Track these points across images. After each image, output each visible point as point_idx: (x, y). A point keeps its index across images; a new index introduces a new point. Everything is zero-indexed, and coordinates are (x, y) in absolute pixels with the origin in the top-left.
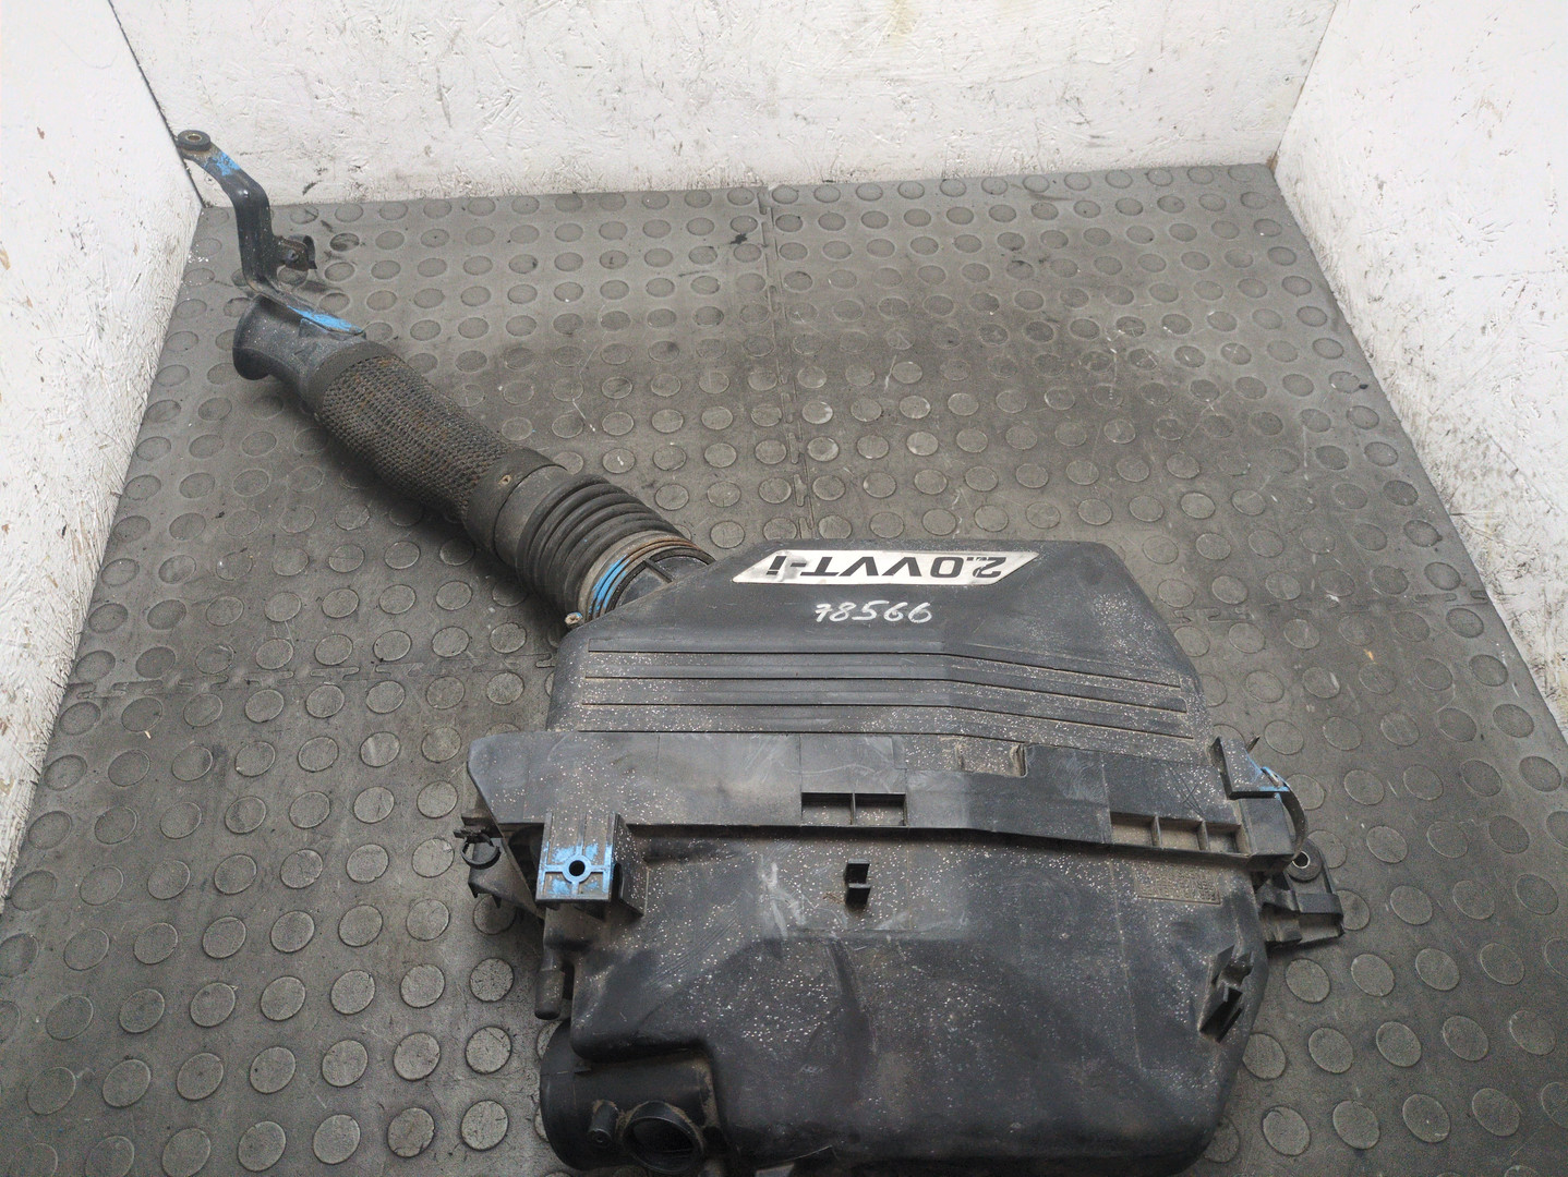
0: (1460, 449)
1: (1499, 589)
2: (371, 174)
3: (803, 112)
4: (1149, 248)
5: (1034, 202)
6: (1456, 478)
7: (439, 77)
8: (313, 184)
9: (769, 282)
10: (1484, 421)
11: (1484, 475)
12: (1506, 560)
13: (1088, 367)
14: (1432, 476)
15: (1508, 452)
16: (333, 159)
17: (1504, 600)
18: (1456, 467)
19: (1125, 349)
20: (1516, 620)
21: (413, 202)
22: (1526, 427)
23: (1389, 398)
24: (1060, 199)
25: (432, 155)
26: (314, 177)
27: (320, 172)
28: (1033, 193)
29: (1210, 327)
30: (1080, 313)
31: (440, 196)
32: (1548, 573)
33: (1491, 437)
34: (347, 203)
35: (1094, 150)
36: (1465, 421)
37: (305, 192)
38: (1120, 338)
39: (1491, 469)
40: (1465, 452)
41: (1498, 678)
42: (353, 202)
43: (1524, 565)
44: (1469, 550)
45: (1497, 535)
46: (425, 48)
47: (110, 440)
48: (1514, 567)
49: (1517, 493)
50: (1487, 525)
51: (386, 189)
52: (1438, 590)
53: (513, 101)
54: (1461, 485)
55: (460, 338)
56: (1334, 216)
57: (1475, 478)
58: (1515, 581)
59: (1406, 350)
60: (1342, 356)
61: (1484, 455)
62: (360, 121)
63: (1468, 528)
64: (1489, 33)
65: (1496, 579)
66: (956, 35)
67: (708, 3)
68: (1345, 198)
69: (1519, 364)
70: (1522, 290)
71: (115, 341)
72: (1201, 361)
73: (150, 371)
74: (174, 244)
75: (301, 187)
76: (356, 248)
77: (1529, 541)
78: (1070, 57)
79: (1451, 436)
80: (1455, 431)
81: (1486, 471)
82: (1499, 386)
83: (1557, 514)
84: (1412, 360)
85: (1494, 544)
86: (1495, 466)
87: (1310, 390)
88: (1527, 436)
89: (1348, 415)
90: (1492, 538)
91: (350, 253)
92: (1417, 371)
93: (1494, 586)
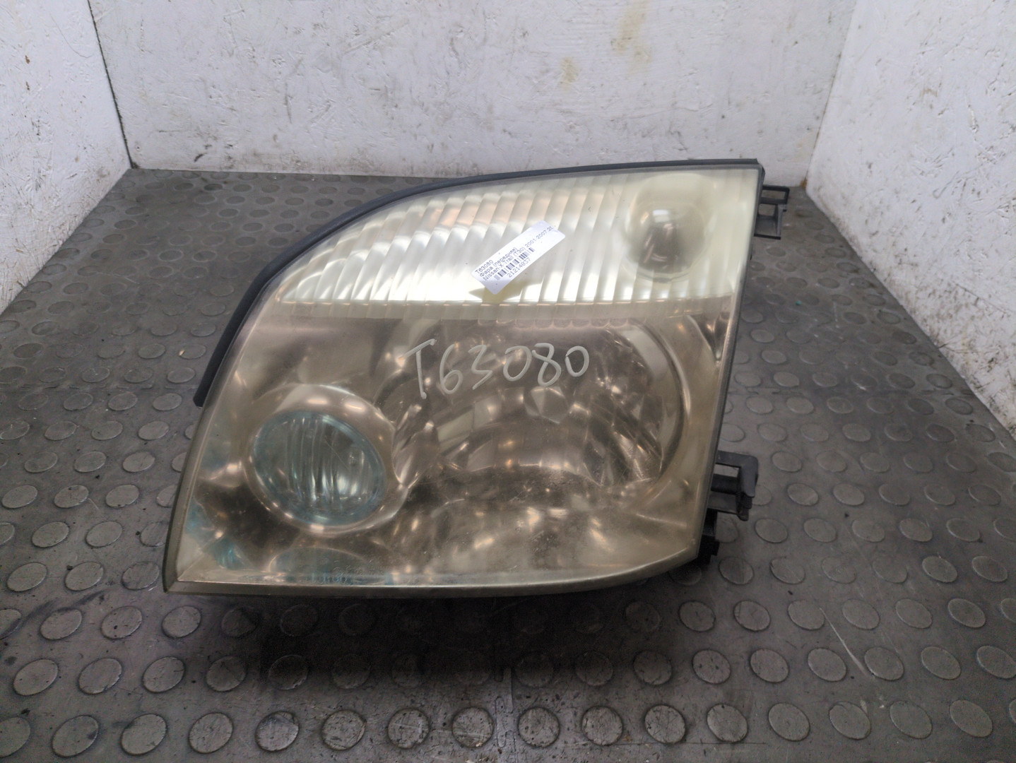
0: (939, 302)
1: (978, 384)
2: (238, 150)
3: (509, 129)
6: (939, 322)
8: (200, 156)
10: (952, 276)
11: (957, 311)
12: (980, 362)
14: (923, 328)
15: (970, 289)
16: (215, 139)
17: (982, 390)
18: (938, 315)
20: (992, 400)
22: (979, 268)
23: (889, 289)
25: (277, 141)
26: (202, 150)
27: (207, 147)
31: (280, 169)
32: (1010, 358)
33: (957, 285)
36: (940, 281)
37: (195, 160)
39: (961, 305)
40: (942, 302)
41: (989, 438)
42: (225, 170)
43: (992, 360)
44: (955, 365)
45: (971, 347)
46: (280, 70)
47: (26, 251)
48: (986, 364)
49: (980, 314)
50: (963, 344)
51: (247, 162)
52: (937, 389)
53: (331, 108)
54: (943, 326)
55: (274, 231)
56: (844, 198)
57: (951, 316)
58: (988, 374)
59: (896, 256)
60: (856, 271)
61: (955, 298)
62: (235, 115)
63: (951, 352)
64: (923, 53)
65: (975, 379)
66: (602, 85)
67: (452, 53)
68: (849, 183)
69: (969, 231)
70: (965, 185)
71: (47, 198)
72: (763, 268)
73: (68, 230)
74: (105, 173)
75: (194, 157)
76: (220, 190)
77: (993, 342)
78: (673, 105)
79: (932, 296)
80: (934, 292)
81: (958, 309)
82: (958, 251)
83: (1009, 316)
84: (901, 260)
85: (970, 355)
86: (964, 302)
87: (837, 286)
88: (982, 274)
89: (864, 298)
90: (968, 351)
91: (215, 192)
92: (905, 265)
93: (975, 384)
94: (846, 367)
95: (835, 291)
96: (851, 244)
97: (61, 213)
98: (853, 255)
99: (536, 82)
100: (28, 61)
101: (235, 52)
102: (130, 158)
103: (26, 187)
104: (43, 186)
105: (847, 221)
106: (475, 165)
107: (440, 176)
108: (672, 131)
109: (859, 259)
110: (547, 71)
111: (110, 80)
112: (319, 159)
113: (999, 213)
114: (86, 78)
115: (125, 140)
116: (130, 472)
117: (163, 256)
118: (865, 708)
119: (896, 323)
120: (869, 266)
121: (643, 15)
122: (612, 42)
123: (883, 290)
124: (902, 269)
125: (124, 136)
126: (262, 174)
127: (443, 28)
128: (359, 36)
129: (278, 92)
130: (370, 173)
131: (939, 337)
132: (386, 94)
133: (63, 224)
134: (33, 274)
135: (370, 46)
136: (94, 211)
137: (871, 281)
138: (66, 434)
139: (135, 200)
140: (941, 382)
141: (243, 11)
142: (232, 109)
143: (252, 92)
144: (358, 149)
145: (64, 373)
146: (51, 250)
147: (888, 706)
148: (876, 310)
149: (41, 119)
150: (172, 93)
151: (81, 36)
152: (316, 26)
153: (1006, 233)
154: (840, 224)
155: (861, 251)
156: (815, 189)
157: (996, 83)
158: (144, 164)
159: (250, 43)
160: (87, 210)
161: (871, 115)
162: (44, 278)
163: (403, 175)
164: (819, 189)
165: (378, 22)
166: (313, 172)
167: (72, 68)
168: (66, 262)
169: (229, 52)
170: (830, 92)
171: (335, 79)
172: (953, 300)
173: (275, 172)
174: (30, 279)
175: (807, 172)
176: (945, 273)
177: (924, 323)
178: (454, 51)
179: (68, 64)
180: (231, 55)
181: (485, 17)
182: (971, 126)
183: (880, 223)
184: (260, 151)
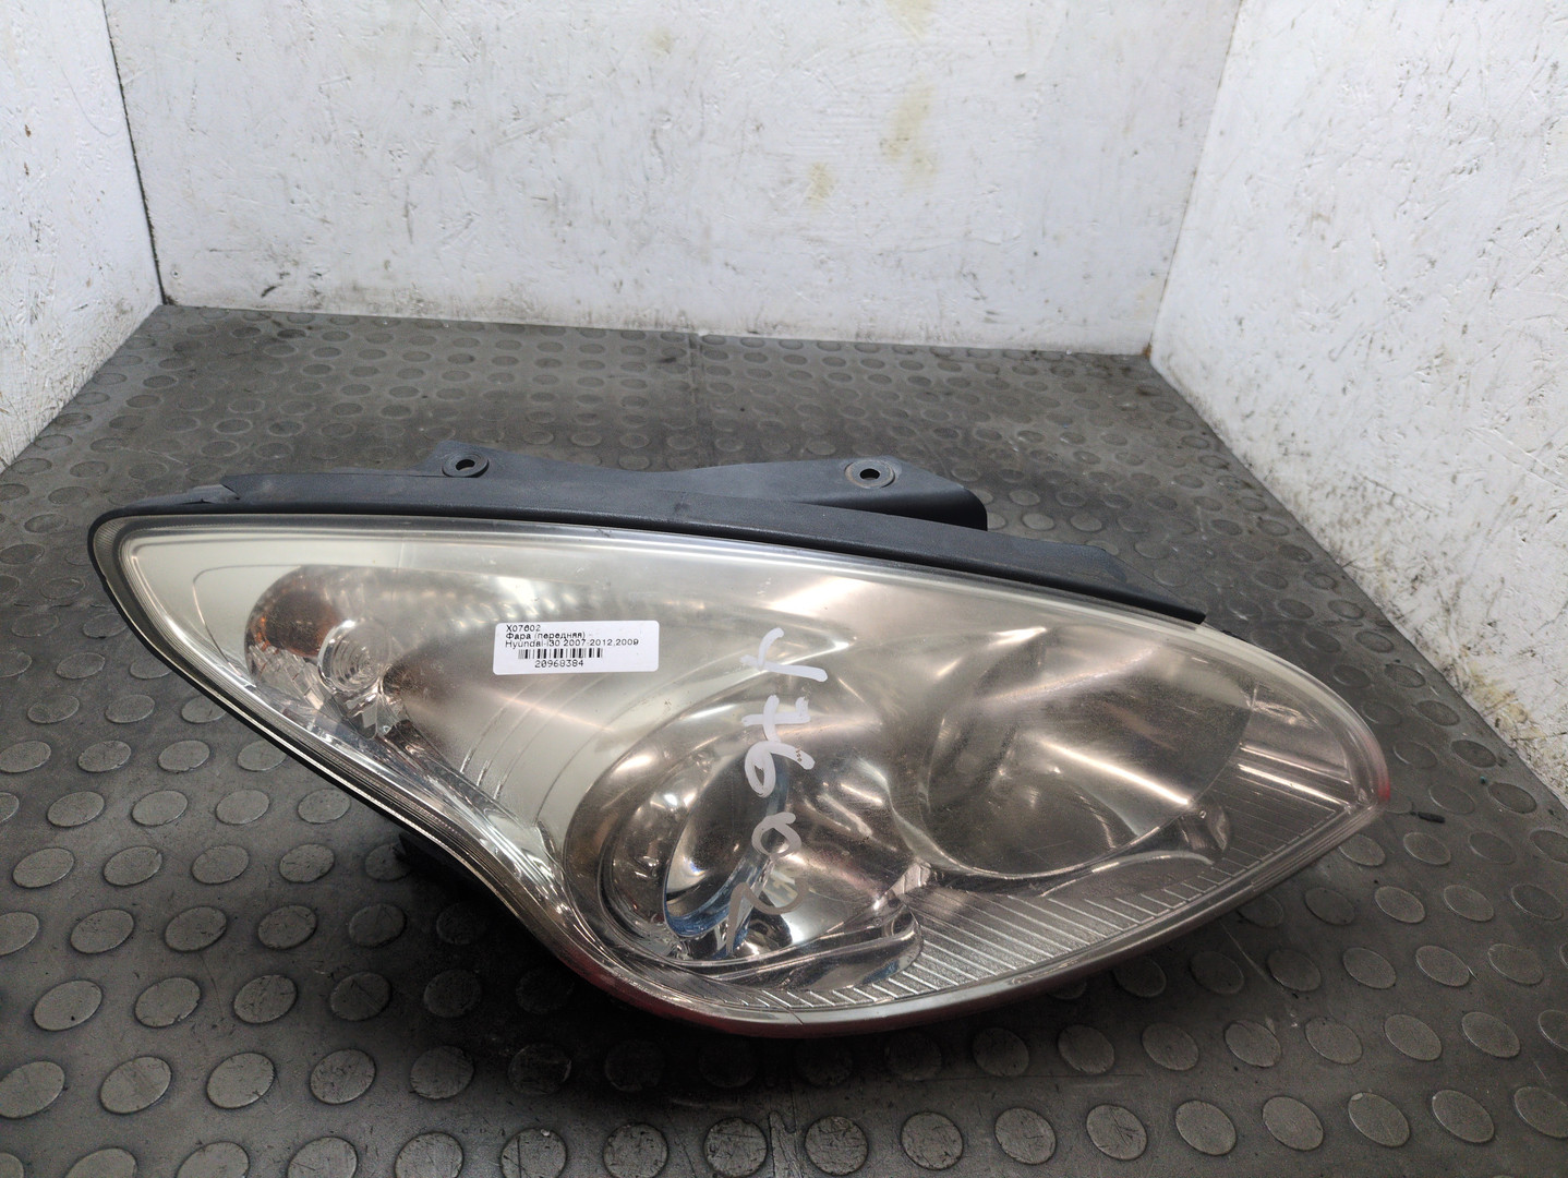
0: (1341, 504)
1: (1398, 613)
2: (330, 282)
3: (733, 262)
4: (1045, 394)
5: (938, 361)
6: (1341, 531)
7: (408, 194)
8: (272, 288)
9: (693, 386)
10: (1358, 467)
11: (1366, 515)
12: (1399, 582)
13: (993, 456)
14: (1320, 541)
15: (1382, 482)
16: (296, 263)
17: (1405, 621)
18: (1340, 522)
19: (1025, 449)
20: (1419, 634)
22: (1395, 453)
23: (1271, 491)
24: (963, 361)
26: (275, 280)
27: (282, 275)
29: (1102, 441)
30: (982, 425)
31: (391, 310)
32: (1438, 573)
33: (1365, 478)
35: (990, 326)
36: (1342, 475)
37: (263, 295)
38: (1021, 443)
39: (1372, 505)
40: (1346, 503)
41: (1416, 681)
42: (307, 311)
43: (1416, 578)
44: (1365, 590)
45: (1387, 563)
46: (400, 166)
47: (13, 412)
48: (1408, 585)
49: (1398, 515)
50: (1377, 560)
51: (342, 299)
52: (1343, 619)
53: (472, 224)
54: (1347, 536)
55: (389, 396)
56: (1204, 368)
57: (1359, 522)
58: (1411, 597)
59: (1280, 444)
60: (1225, 467)
61: (1363, 497)
62: (328, 229)
63: (1360, 572)
64: (1309, 166)
65: (1394, 606)
66: (867, 204)
67: (654, 150)
68: (1211, 348)
69: (1380, 403)
70: (1371, 342)
71: (46, 336)
72: (1098, 461)
73: (70, 389)
74: (126, 307)
75: (261, 290)
76: (302, 339)
77: (1417, 553)
78: (966, 235)
79: (1331, 496)
80: (1334, 491)
81: (1367, 511)
82: (1365, 431)
83: (1436, 516)
84: (1286, 449)
85: (1386, 573)
86: (1374, 501)
87: (1201, 485)
88: (1398, 460)
89: (1238, 502)
90: (1384, 568)
91: (294, 340)
92: (1292, 456)
93: (1394, 613)
94: (1219, 590)
95: (1198, 492)
96: (1216, 431)
97: (64, 360)
98: (1220, 444)
99: (773, 196)
100: (29, 133)
101: (334, 136)
102: (162, 288)
103: (18, 317)
104: (40, 317)
105: (1209, 399)
106: (683, 313)
107: (631, 328)
108: (965, 271)
109: (1229, 451)
110: (790, 182)
111: (138, 172)
112: (451, 298)
113: (1417, 377)
114: (107, 165)
115: (157, 263)
116: (193, 723)
117: (222, 427)
118: (1272, 1028)
119: (1286, 534)
120: (1242, 461)
121: (925, 107)
122: (881, 144)
123: (1263, 491)
124: (1288, 462)
125: (155, 255)
126: (365, 317)
127: (642, 114)
128: (519, 122)
129: (395, 197)
130: (528, 321)
131: (1343, 553)
132: (556, 206)
133: (65, 378)
134: (21, 447)
135: (535, 136)
136: (109, 362)
137: (1248, 481)
138: (91, 671)
139: (172, 349)
140: (1348, 611)
141: (348, 78)
142: (324, 221)
143: (355, 196)
144: (512, 285)
145: (81, 586)
146: (47, 413)
147: (1303, 1025)
148: (1255, 516)
149: (42, 219)
150: (235, 194)
151: (102, 105)
152: (456, 103)
153: (1428, 404)
154: (1200, 404)
155: (1231, 441)
156: (1162, 358)
157: (1408, 203)
158: (183, 298)
159: (356, 125)
160: (100, 360)
161: (1240, 252)
162: (36, 454)
163: (576, 325)
164: (1169, 357)
165: (547, 102)
166: (442, 317)
167: (87, 148)
168: (71, 432)
169: (323, 137)
170: (1182, 222)
171: (479, 181)
172: (1360, 498)
173: (383, 315)
174: (16, 454)
175: (1152, 334)
176: (1348, 463)
177: (1321, 534)
178: (657, 147)
179: (83, 142)
180: (327, 141)
181: (703, 102)
182: (1377, 263)
183: (1256, 399)
184: (363, 283)
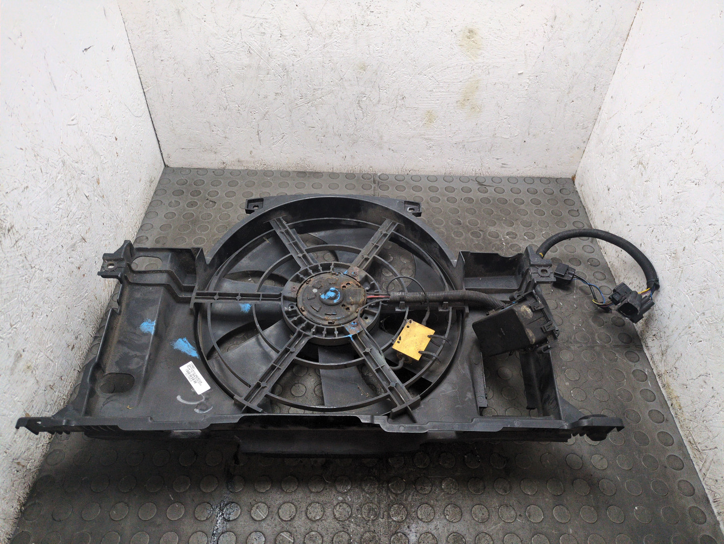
1: (647, 345)
2: (229, 159)
3: (392, 148)
4: (522, 207)
7: (258, 127)
12: (649, 333)
13: (494, 249)
17: (648, 349)
20: (652, 358)
21: (244, 170)
24: (489, 186)
25: (252, 154)
28: (479, 183)
29: (543, 238)
31: (254, 169)
34: (219, 169)
35: (504, 169)
38: (507, 239)
43: (655, 335)
45: (646, 323)
46: (255, 117)
48: (651, 336)
51: (234, 164)
52: (623, 344)
53: (284, 137)
58: (652, 342)
62: (227, 140)
64: (641, 138)
65: (646, 341)
66: (450, 125)
67: (359, 108)
68: (597, 193)
74: (153, 179)
78: (494, 135)
83: (664, 316)
85: (645, 327)
99: (409, 123)
100: (116, 139)
101: (228, 107)
102: (164, 162)
107: (350, 172)
110: (417, 117)
112: (277, 163)
114: (142, 128)
115: (162, 155)
121: (477, 87)
122: (457, 102)
125: (161, 151)
127: (354, 95)
128: (303, 100)
129: (253, 128)
130: (308, 170)
135: (309, 104)
141: (233, 86)
143: (238, 128)
144: (301, 158)
150: (190, 129)
152: (277, 94)
156: (579, 185)
158: (172, 165)
159: (236, 103)
160: (147, 207)
164: (582, 186)
169: (224, 108)
170: (593, 127)
171: (287, 122)
173: (251, 169)
175: (576, 171)
181: (379, 89)
184: (243, 159)
